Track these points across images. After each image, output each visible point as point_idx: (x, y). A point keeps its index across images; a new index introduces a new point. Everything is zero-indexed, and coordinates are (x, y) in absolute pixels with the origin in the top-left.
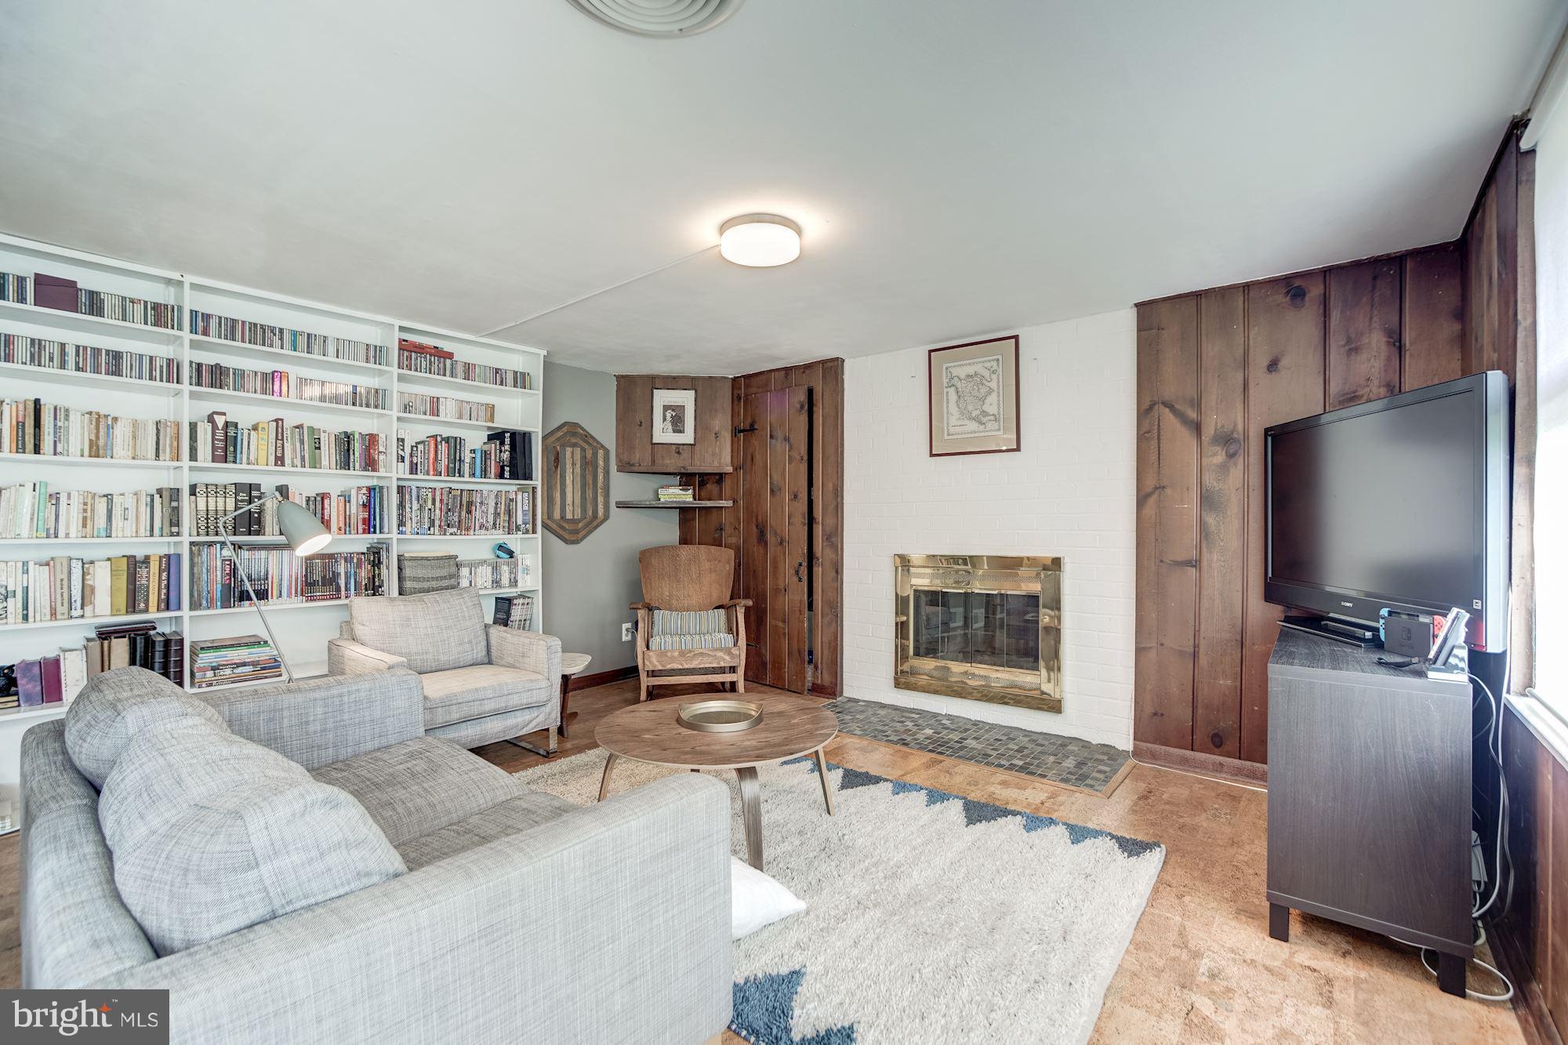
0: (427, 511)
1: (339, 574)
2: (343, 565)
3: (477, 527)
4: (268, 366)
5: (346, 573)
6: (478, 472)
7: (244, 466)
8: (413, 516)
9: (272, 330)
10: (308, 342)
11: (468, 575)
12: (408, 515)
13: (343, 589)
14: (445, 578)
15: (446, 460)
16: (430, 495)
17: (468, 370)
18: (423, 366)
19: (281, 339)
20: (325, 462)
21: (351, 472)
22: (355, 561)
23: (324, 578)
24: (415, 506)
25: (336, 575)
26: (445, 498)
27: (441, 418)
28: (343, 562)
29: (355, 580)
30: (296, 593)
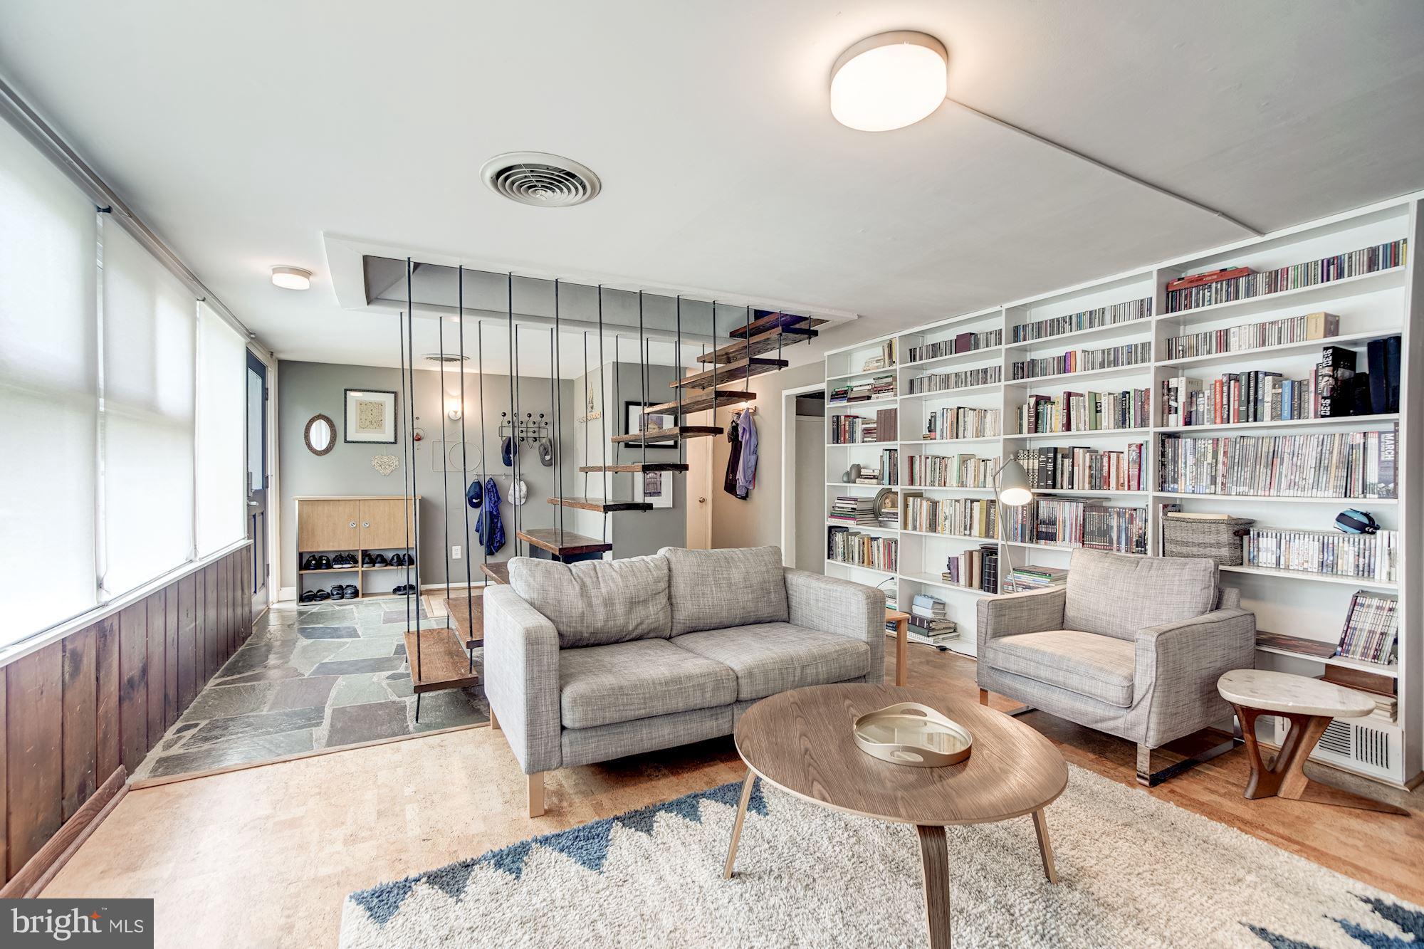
0: (1205, 466)
1: (1112, 527)
2: (1115, 520)
3: (1283, 485)
4: (1060, 351)
5: (1119, 527)
6: (1286, 412)
7: (1048, 434)
8: (1188, 473)
9: (1064, 319)
10: (1090, 319)
11: (1274, 549)
12: (1181, 471)
13: (1115, 542)
14: (1211, 545)
15: (1236, 403)
16: (1210, 447)
17: (1276, 280)
18: (1207, 298)
19: (1071, 324)
20: (1105, 424)
21: (1127, 430)
22: (1127, 516)
23: (1099, 529)
24: (1190, 460)
25: (1110, 528)
26: (1230, 450)
27: (1234, 350)
28: (1116, 516)
29: (1127, 535)
30: (1075, 539)
